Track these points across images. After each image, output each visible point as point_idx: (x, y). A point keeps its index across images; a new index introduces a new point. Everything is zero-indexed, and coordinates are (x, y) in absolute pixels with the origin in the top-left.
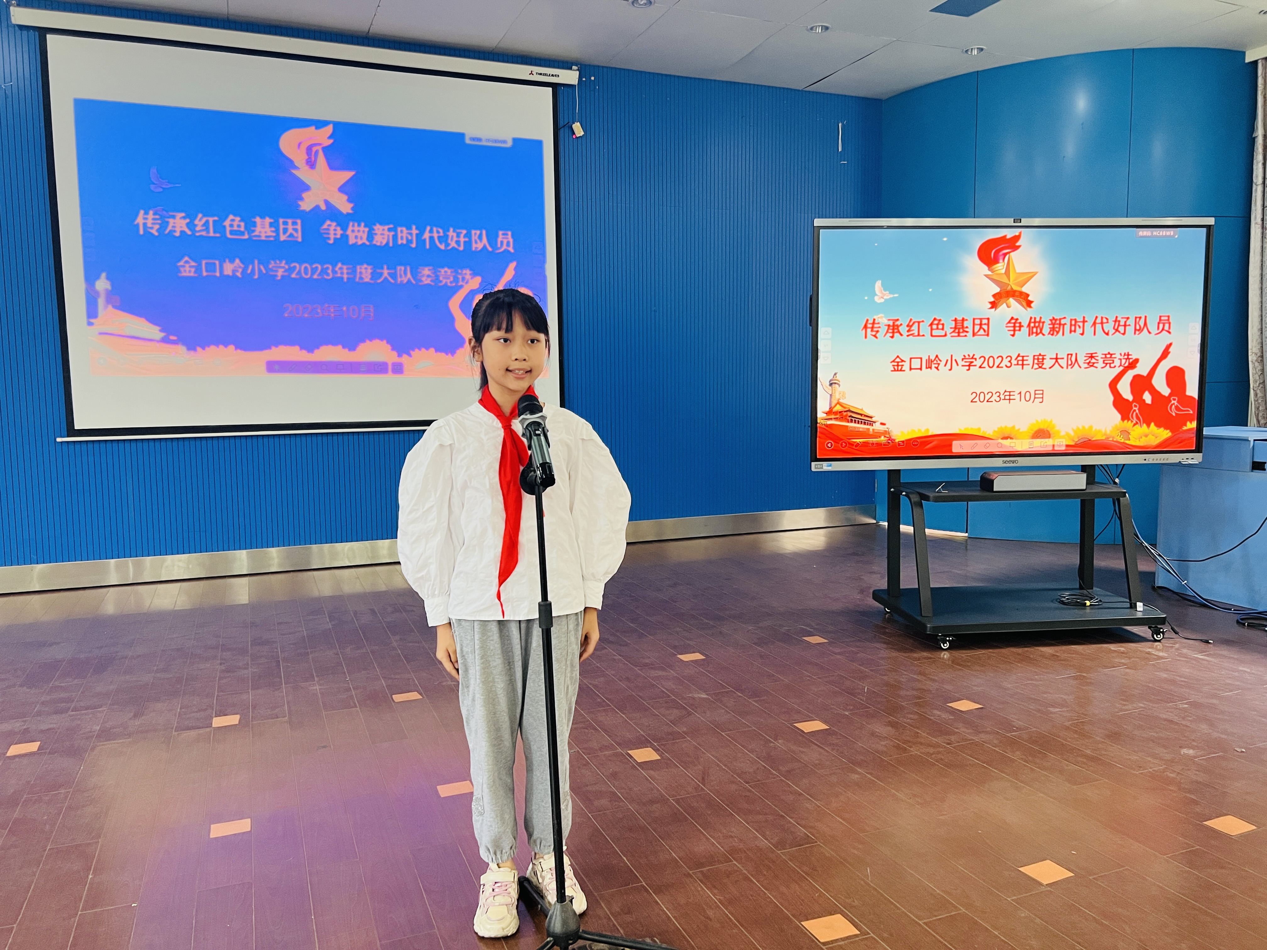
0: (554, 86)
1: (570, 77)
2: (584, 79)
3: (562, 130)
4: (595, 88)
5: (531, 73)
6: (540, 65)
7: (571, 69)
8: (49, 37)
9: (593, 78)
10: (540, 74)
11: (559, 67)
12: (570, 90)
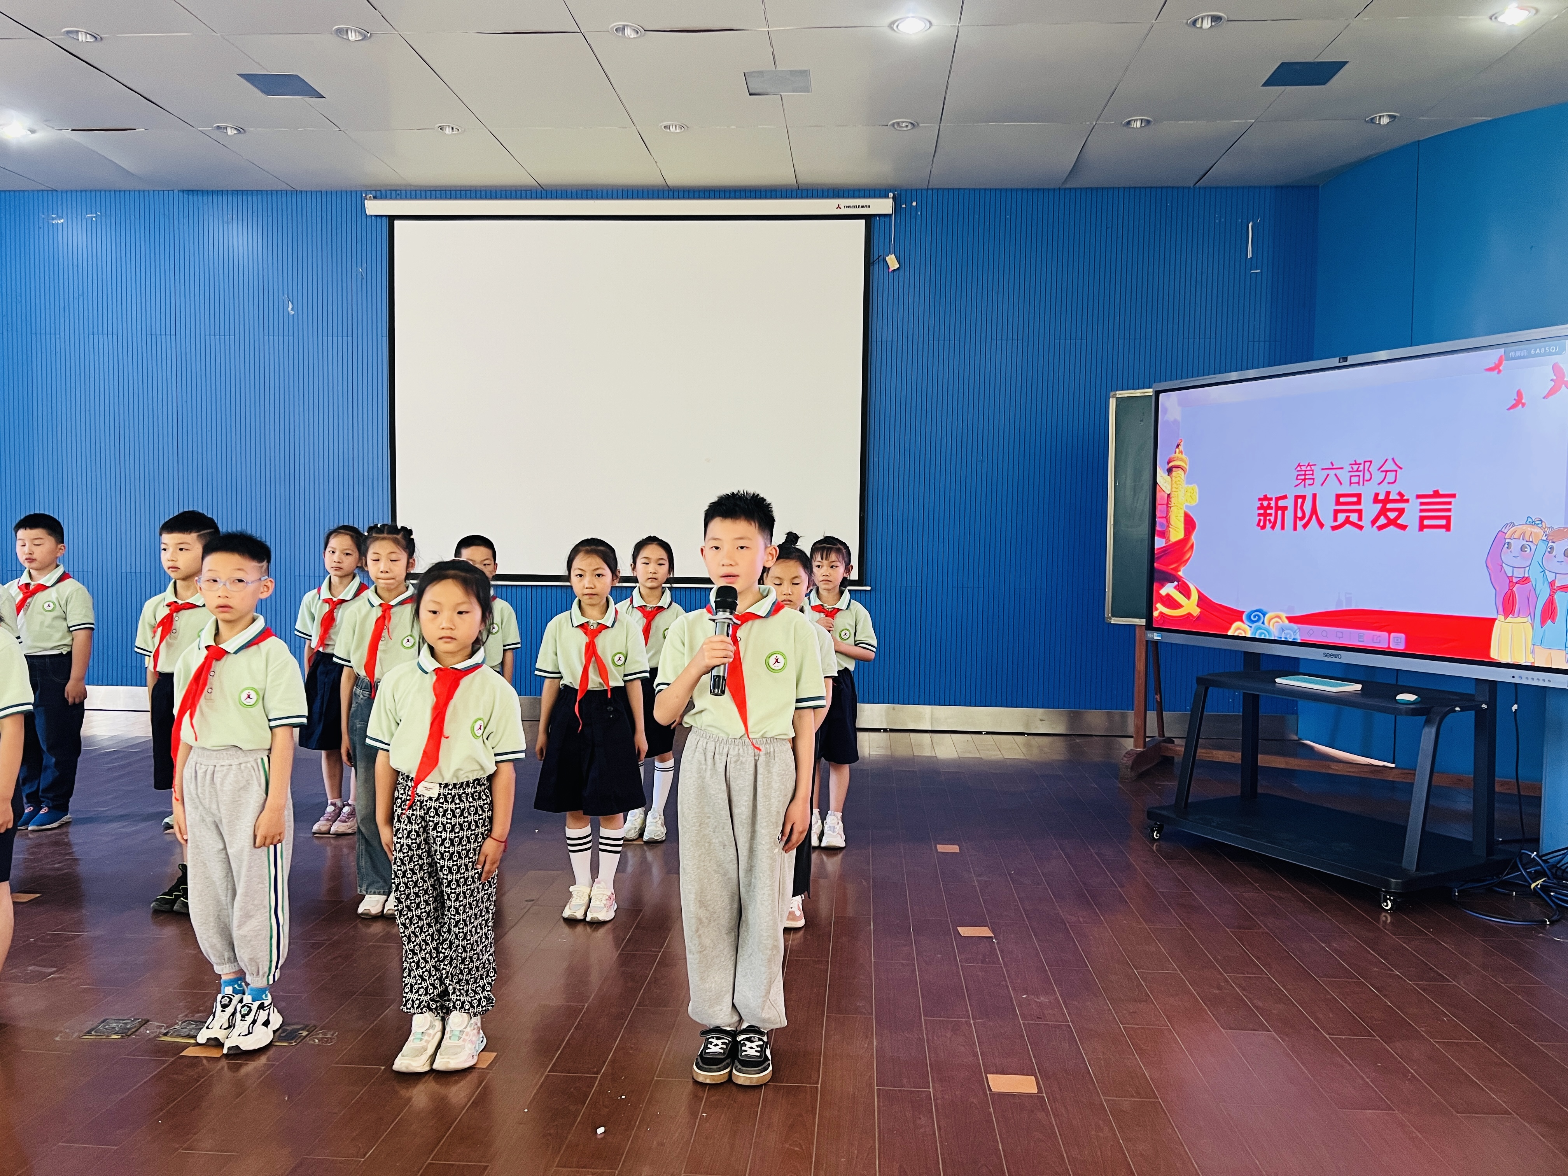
0: (868, 218)
1: (883, 206)
2: (904, 206)
3: (876, 266)
4: (916, 213)
5: (839, 207)
6: (849, 197)
7: (887, 197)
8: (396, 222)
9: (914, 204)
10: (849, 207)
11: (869, 197)
12: (887, 219)
